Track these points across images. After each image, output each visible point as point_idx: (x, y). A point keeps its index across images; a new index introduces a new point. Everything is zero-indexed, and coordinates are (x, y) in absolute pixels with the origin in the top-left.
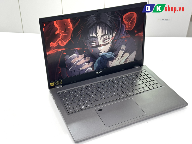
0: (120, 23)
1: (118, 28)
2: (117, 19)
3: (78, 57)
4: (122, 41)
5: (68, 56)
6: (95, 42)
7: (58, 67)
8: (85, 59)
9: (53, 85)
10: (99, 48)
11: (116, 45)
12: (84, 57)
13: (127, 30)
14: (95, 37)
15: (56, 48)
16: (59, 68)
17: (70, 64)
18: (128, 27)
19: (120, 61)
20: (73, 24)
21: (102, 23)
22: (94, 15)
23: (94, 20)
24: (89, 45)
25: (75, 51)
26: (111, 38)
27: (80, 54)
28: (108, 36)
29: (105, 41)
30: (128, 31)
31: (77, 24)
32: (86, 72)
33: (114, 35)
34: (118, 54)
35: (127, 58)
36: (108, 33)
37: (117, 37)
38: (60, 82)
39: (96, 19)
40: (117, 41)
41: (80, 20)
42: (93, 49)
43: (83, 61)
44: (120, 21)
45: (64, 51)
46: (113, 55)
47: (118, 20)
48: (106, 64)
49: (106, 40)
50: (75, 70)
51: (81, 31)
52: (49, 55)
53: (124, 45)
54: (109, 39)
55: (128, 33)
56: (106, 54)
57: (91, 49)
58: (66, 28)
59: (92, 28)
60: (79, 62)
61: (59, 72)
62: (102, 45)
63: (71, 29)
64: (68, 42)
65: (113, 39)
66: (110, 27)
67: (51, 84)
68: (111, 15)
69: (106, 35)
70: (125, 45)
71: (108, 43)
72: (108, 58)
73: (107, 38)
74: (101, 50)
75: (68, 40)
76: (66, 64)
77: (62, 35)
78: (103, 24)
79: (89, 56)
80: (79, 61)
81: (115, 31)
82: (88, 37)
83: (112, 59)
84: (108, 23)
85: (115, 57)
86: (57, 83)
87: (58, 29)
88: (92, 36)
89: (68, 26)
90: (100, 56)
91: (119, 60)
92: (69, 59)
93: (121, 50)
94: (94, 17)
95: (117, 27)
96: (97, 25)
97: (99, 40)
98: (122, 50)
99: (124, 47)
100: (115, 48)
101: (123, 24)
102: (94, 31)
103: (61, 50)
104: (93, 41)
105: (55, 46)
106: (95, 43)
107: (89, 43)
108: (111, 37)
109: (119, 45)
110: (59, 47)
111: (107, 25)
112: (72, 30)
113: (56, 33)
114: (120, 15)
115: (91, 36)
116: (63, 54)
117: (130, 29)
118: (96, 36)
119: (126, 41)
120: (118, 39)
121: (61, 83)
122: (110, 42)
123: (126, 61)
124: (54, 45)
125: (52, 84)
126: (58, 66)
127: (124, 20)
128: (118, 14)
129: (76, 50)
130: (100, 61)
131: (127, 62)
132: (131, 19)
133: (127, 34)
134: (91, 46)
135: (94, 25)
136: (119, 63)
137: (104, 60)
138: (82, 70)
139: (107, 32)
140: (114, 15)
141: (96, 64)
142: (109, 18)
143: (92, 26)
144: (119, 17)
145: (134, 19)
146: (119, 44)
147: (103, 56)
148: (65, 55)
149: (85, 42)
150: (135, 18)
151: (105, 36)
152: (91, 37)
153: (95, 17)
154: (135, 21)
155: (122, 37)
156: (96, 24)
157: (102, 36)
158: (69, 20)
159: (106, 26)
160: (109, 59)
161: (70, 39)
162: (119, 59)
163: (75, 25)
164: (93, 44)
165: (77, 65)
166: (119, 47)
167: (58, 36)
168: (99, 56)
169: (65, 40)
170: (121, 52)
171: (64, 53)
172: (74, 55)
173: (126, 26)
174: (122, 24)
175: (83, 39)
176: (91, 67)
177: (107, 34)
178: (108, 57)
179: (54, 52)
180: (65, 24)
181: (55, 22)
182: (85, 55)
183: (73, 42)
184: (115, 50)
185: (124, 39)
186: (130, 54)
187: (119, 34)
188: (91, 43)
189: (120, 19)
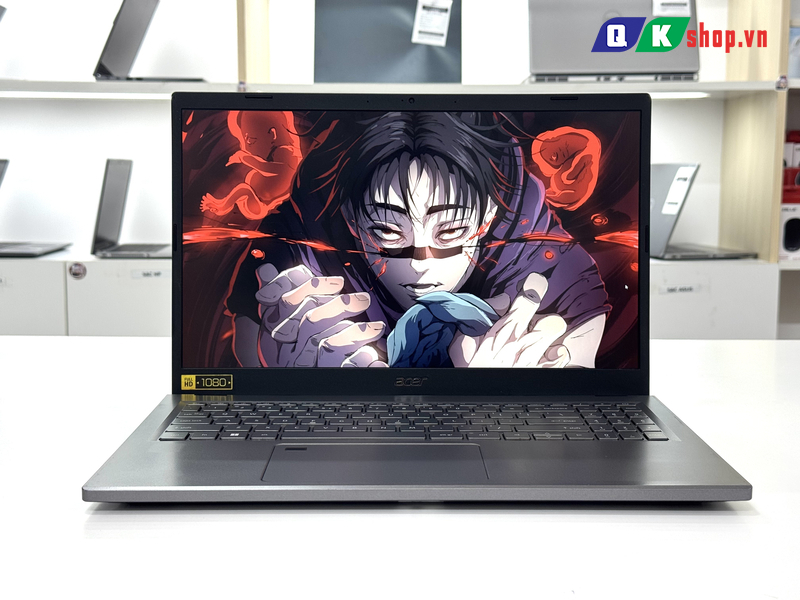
0: (516, 166)
1: (507, 188)
2: (503, 149)
3: (315, 283)
4: (530, 252)
5: (270, 267)
6: (397, 229)
7: (225, 309)
8: (346, 302)
9: (194, 387)
10: (416, 264)
11: (500, 265)
12: (344, 291)
13: (552, 208)
14: (396, 209)
15: (224, 222)
16: (227, 312)
17: (277, 305)
18: (558, 193)
19: (521, 352)
20: (307, 136)
21: (434, 153)
22: (399, 114)
23: (397, 136)
24: (367, 240)
25: (302, 253)
26: (473, 229)
27: (327, 273)
28: (459, 216)
29: (446, 236)
30: (560, 212)
31: (322, 138)
32: (347, 362)
33: (490, 216)
34: (507, 312)
35: (559, 343)
36: (461, 204)
37: (503, 228)
38: (223, 382)
39: (405, 131)
41: (335, 123)
42: (386, 259)
43: (335, 307)
44: (521, 161)
46: (486, 312)
47: (506, 151)
48: (448, 348)
49: (451, 231)
50: (296, 342)
51: (336, 171)
52: (192, 246)
53: (543, 274)
54: (466, 229)
55: (559, 220)
56: (450, 297)
57: (379, 260)
58: (274, 149)
59: (384, 167)
60: (318, 305)
61: (227, 335)
62: (428, 253)
63: (294, 154)
64: (279, 208)
65: (482, 235)
66: (468, 179)
67: (183, 377)
68: (476, 127)
69: (451, 211)
70: (547, 274)
71: (459, 250)
72: (460, 322)
73: (456, 224)
74: (423, 273)
75: (280, 201)
76: (258, 303)
77: (253, 172)
78: (436, 157)
79: (365, 291)
80: (317, 303)
81: (496, 201)
82: (367, 201)
83: (478, 330)
84: (463, 159)
85: (494, 321)
86: (209, 382)
87: (243, 146)
88: (383, 201)
89: (283, 140)
90: (420, 302)
91: (516, 346)
92: (277, 282)
93: (525, 296)
94: (396, 120)
95: (501, 183)
96: (411, 159)
97: (418, 226)
98: (532, 295)
99: (537, 283)
100: (495, 277)
101: (531, 175)
102: (396, 180)
103: (242, 236)
104: (389, 225)
105: (220, 213)
106: (395, 236)
107: (372, 228)
108: (473, 223)
109: (516, 267)
110: (236, 219)
111: (454, 166)
112: (300, 159)
113: (233, 159)
114: (516, 133)
115: (379, 199)
116: (250, 255)
117: (571, 204)
119: (549, 255)
120: (508, 238)
122: (470, 244)
123: (549, 356)
124: (218, 206)
125: (189, 381)
126: (225, 303)
127: (537, 158)
128: (507, 126)
129: (309, 249)
130: (420, 323)
131: (561, 364)
132: (573, 156)
133: (553, 224)
134: (377, 246)
135: (397, 154)
136: (516, 360)
137: (439, 326)
138: (328, 350)
139: (458, 199)
140: (489, 128)
141: (398, 337)
142: (468, 138)
144: (515, 140)
145: (585, 164)
146: (515, 264)
147: (432, 302)
148: (260, 262)
149: (352, 225)
150: (591, 156)
151: (447, 216)
152: (381, 205)
153: (402, 125)
154: (595, 169)
155: (528, 234)
156: (405, 156)
157: (431, 211)
158: (289, 116)
159: (452, 171)
160: (462, 326)
161: (288, 195)
162: (512, 338)
163: (315, 143)
164: (386, 236)
165: (307, 319)
166: (516, 280)
167: (236, 173)
168: (415, 300)
169: (268, 195)
170: (524, 308)
171: (257, 253)
172: (300, 268)
173: (547, 185)
174: (526, 176)
175: (343, 208)
176: (373, 344)
177: (456, 207)
178: (458, 315)
179: (214, 238)
180: (273, 130)
181: (233, 116)
182: (347, 281)
183: (298, 211)
184: (493, 290)
185: (539, 243)
186: (573, 322)
187: (512, 217)
188: (378, 232)
189: (519, 151)
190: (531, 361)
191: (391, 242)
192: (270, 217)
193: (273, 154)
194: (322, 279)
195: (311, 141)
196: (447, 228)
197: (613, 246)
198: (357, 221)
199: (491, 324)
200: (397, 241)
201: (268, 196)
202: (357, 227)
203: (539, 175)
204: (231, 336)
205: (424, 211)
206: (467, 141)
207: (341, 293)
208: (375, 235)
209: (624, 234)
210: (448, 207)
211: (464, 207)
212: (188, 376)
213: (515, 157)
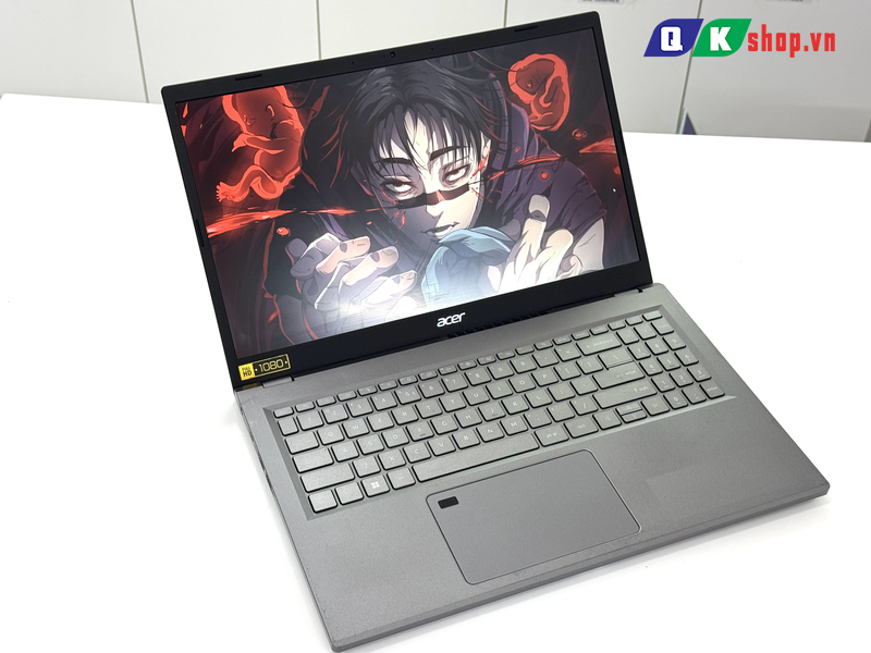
0: (498, 99)
1: (495, 121)
2: (484, 85)
3: (344, 248)
4: (527, 176)
5: (298, 242)
6: (407, 180)
7: (264, 292)
8: (376, 259)
9: (253, 375)
10: (432, 210)
11: (504, 194)
12: (372, 250)
14: (401, 161)
15: (244, 207)
16: (267, 295)
17: (313, 277)
18: (540, 116)
19: (540, 269)
20: (303, 108)
21: (424, 101)
22: (384, 70)
23: (386, 91)
24: (383, 198)
25: (325, 222)
26: (474, 166)
27: (352, 235)
28: (459, 157)
29: (452, 178)
31: (318, 106)
32: (390, 315)
33: (486, 151)
34: (521, 236)
35: (570, 253)
36: (458, 144)
37: (500, 159)
38: (280, 364)
40: (502, 177)
41: (326, 89)
42: (403, 211)
43: (368, 267)
44: (501, 93)
45: (280, 222)
46: (502, 241)
47: (487, 86)
49: (455, 172)
50: (339, 309)
51: (338, 136)
52: (218, 238)
53: (543, 194)
54: (467, 167)
55: (545, 142)
56: (468, 233)
57: (397, 213)
58: (275, 125)
59: (382, 123)
60: (351, 268)
61: (272, 317)
62: (440, 196)
63: (296, 127)
64: (293, 182)
65: (484, 170)
66: (460, 120)
68: (456, 70)
69: (451, 153)
70: (546, 194)
72: (482, 254)
73: (458, 164)
74: (440, 216)
75: (292, 176)
76: (294, 279)
77: (259, 153)
78: (427, 105)
79: (391, 245)
80: (350, 266)
81: (488, 136)
82: (374, 160)
83: (499, 258)
84: (451, 102)
85: (511, 247)
86: (266, 367)
87: (244, 129)
88: (388, 156)
89: (282, 114)
90: (442, 244)
91: (534, 265)
92: (307, 255)
93: (532, 218)
94: (382, 76)
95: (489, 118)
96: (404, 112)
97: (425, 173)
98: (538, 216)
99: (540, 204)
101: (513, 105)
102: (395, 134)
103: (265, 217)
104: (399, 178)
105: (238, 199)
106: (407, 187)
107: (384, 184)
108: (472, 160)
109: (519, 193)
110: (254, 202)
111: (444, 110)
112: (302, 131)
113: (237, 144)
114: (492, 69)
115: (384, 155)
116: (276, 235)
117: (553, 125)
118: (406, 156)
119: (544, 176)
120: (505, 168)
121: (286, 366)
122: (474, 180)
123: (564, 267)
124: (234, 193)
125: (247, 371)
126: (263, 287)
127: (515, 88)
128: (482, 63)
129: (330, 217)
130: (447, 264)
131: (575, 272)
132: (545, 81)
133: (542, 147)
134: (392, 200)
135: (391, 108)
136: (538, 278)
137: (464, 263)
138: (371, 308)
139: (454, 141)
140: (467, 68)
142: (451, 81)
143: (383, 116)
144: (492, 75)
145: (557, 84)
146: (517, 190)
147: (453, 242)
148: (287, 239)
149: (365, 184)
150: (559, 78)
151: (448, 158)
152: (387, 160)
153: (388, 79)
154: (566, 88)
155: (522, 160)
156: (398, 109)
157: (434, 156)
158: (282, 90)
159: (443, 115)
160: (484, 258)
161: (299, 168)
162: (529, 259)
163: (312, 113)
164: (399, 189)
165: (344, 284)
166: (521, 205)
167: (244, 156)
168: (437, 243)
169: (279, 172)
170: (534, 229)
171: (283, 231)
172: (326, 237)
174: (509, 106)
175: (352, 170)
176: (409, 293)
177: (454, 148)
178: (477, 249)
179: (238, 225)
180: (270, 107)
181: (227, 100)
182: (372, 240)
183: (311, 182)
184: (504, 219)
185: (533, 166)
186: (578, 233)
187: (505, 147)
188: (390, 186)
189: (498, 84)
190: (550, 275)
191: (404, 192)
192: (287, 193)
193: (274, 130)
194: (348, 242)
195: (309, 112)
196: (451, 169)
197: (596, 155)
198: (368, 180)
199: (509, 250)
200: (409, 192)
201: (279, 174)
202: (370, 186)
203: (521, 103)
204: (277, 317)
205: (426, 158)
206: (450, 83)
207: (369, 252)
208: (388, 190)
209: (603, 143)
210: (447, 150)
211: (462, 147)
212: (245, 366)
213: (495, 91)
